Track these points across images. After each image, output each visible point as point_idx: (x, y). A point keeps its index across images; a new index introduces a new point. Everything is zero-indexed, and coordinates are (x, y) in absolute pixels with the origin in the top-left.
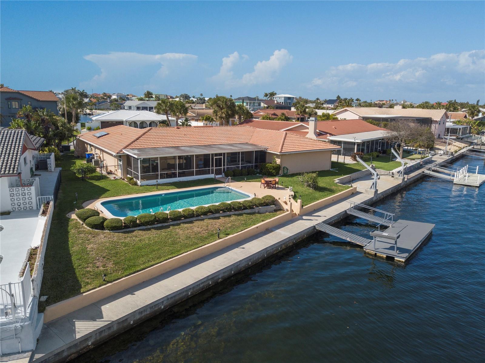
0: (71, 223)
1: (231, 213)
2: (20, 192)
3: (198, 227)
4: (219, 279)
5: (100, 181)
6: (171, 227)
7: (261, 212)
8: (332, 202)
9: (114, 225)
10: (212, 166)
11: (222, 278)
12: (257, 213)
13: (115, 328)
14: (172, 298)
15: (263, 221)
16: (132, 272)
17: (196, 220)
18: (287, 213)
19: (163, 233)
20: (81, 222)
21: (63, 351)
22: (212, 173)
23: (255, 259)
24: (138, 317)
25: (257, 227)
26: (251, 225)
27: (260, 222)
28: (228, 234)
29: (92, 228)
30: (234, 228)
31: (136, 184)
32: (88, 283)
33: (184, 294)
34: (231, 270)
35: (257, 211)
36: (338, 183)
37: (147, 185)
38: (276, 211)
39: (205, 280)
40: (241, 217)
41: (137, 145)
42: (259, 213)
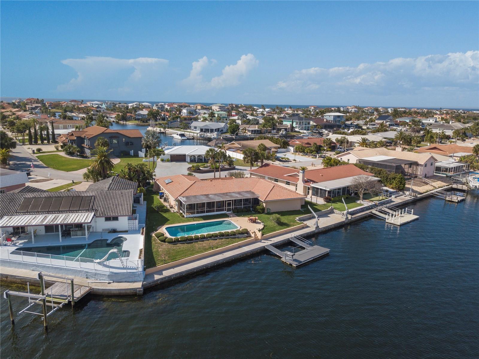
0: (153, 238)
1: (223, 237)
2: (132, 222)
3: (205, 243)
4: (209, 267)
5: (166, 213)
6: (194, 243)
7: (239, 237)
8: (285, 232)
9: (170, 241)
10: (226, 207)
11: (210, 266)
12: (237, 238)
13: (167, 279)
14: (187, 271)
15: (238, 242)
16: (174, 261)
17: (205, 240)
18: (253, 238)
19: (189, 245)
20: (157, 238)
21: (151, 283)
22: (225, 210)
23: (227, 260)
24: (175, 276)
25: (233, 245)
26: (231, 244)
27: (236, 243)
28: (218, 248)
29: (161, 241)
30: (222, 245)
31: (183, 217)
32: (159, 263)
33: (193, 271)
34: (215, 263)
35: (237, 237)
36: (298, 220)
37: (189, 217)
38: (247, 237)
39: (202, 266)
40: (227, 240)
41: (186, 194)
42: (238, 238)
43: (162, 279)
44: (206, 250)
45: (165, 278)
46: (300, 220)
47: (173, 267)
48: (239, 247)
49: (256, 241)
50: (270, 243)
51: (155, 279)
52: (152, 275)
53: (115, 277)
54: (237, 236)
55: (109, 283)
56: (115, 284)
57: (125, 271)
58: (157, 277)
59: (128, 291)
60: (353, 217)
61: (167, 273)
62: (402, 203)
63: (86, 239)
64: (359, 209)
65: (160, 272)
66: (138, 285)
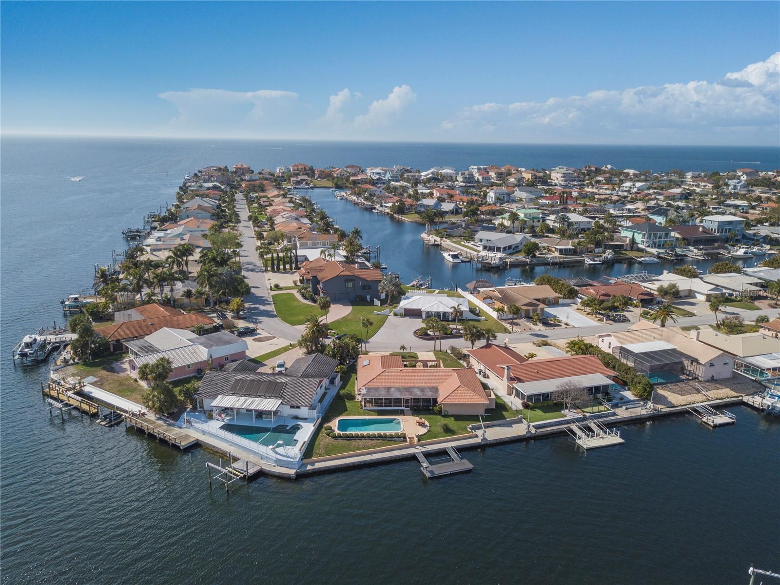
0: (322, 431)
3: (360, 443)
5: (350, 401)
6: (351, 441)
7: (396, 440)
8: (446, 440)
9: (333, 436)
10: (403, 403)
11: (357, 464)
12: (392, 441)
15: (391, 445)
18: (407, 443)
20: (325, 432)
21: (303, 471)
22: (403, 407)
23: (374, 461)
24: (323, 469)
28: (369, 449)
29: (327, 434)
31: (362, 408)
32: (314, 456)
36: (470, 428)
38: (403, 441)
39: (349, 464)
40: (383, 442)
41: (370, 385)
42: (394, 441)
43: (313, 469)
44: (359, 449)
45: (315, 469)
46: (472, 428)
47: (325, 461)
48: (392, 450)
49: (412, 446)
50: (423, 449)
51: (307, 469)
52: (305, 465)
53: (279, 463)
54: (394, 439)
55: (275, 466)
56: (279, 467)
57: (285, 459)
58: (309, 467)
59: (285, 475)
60: (538, 431)
61: (318, 465)
62: (629, 419)
63: (272, 423)
64: (555, 422)
65: (313, 464)
66: (292, 472)
